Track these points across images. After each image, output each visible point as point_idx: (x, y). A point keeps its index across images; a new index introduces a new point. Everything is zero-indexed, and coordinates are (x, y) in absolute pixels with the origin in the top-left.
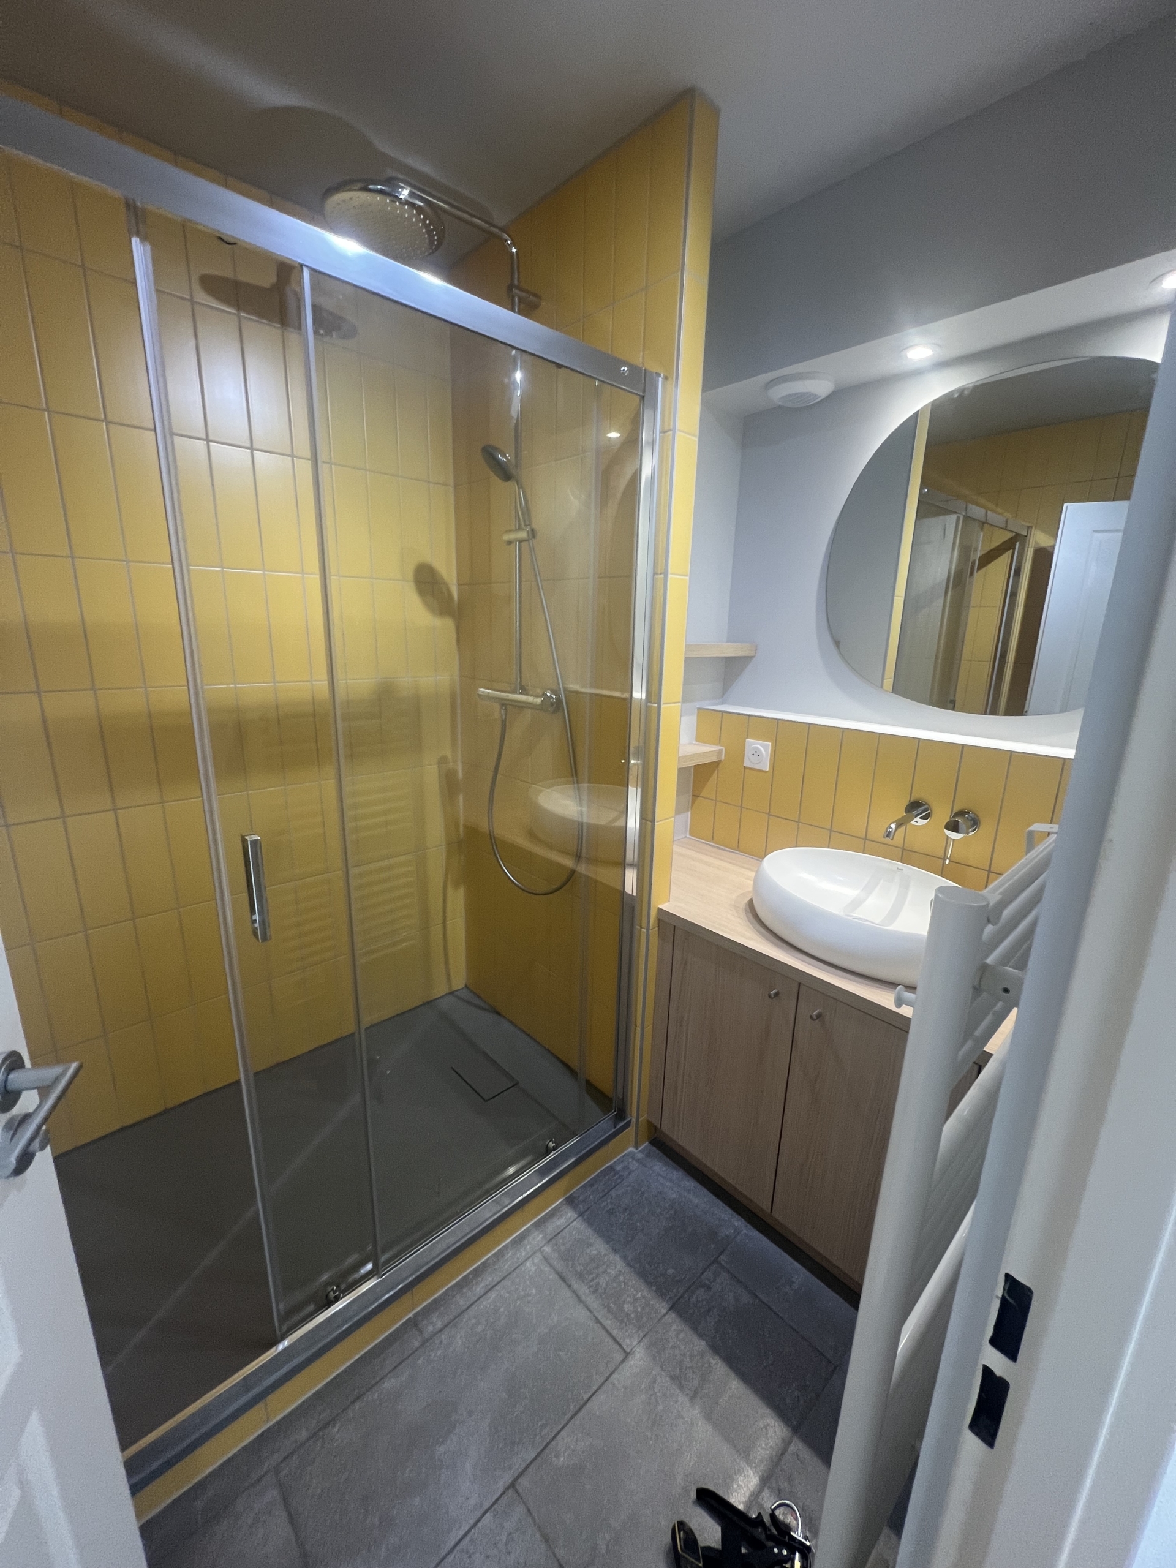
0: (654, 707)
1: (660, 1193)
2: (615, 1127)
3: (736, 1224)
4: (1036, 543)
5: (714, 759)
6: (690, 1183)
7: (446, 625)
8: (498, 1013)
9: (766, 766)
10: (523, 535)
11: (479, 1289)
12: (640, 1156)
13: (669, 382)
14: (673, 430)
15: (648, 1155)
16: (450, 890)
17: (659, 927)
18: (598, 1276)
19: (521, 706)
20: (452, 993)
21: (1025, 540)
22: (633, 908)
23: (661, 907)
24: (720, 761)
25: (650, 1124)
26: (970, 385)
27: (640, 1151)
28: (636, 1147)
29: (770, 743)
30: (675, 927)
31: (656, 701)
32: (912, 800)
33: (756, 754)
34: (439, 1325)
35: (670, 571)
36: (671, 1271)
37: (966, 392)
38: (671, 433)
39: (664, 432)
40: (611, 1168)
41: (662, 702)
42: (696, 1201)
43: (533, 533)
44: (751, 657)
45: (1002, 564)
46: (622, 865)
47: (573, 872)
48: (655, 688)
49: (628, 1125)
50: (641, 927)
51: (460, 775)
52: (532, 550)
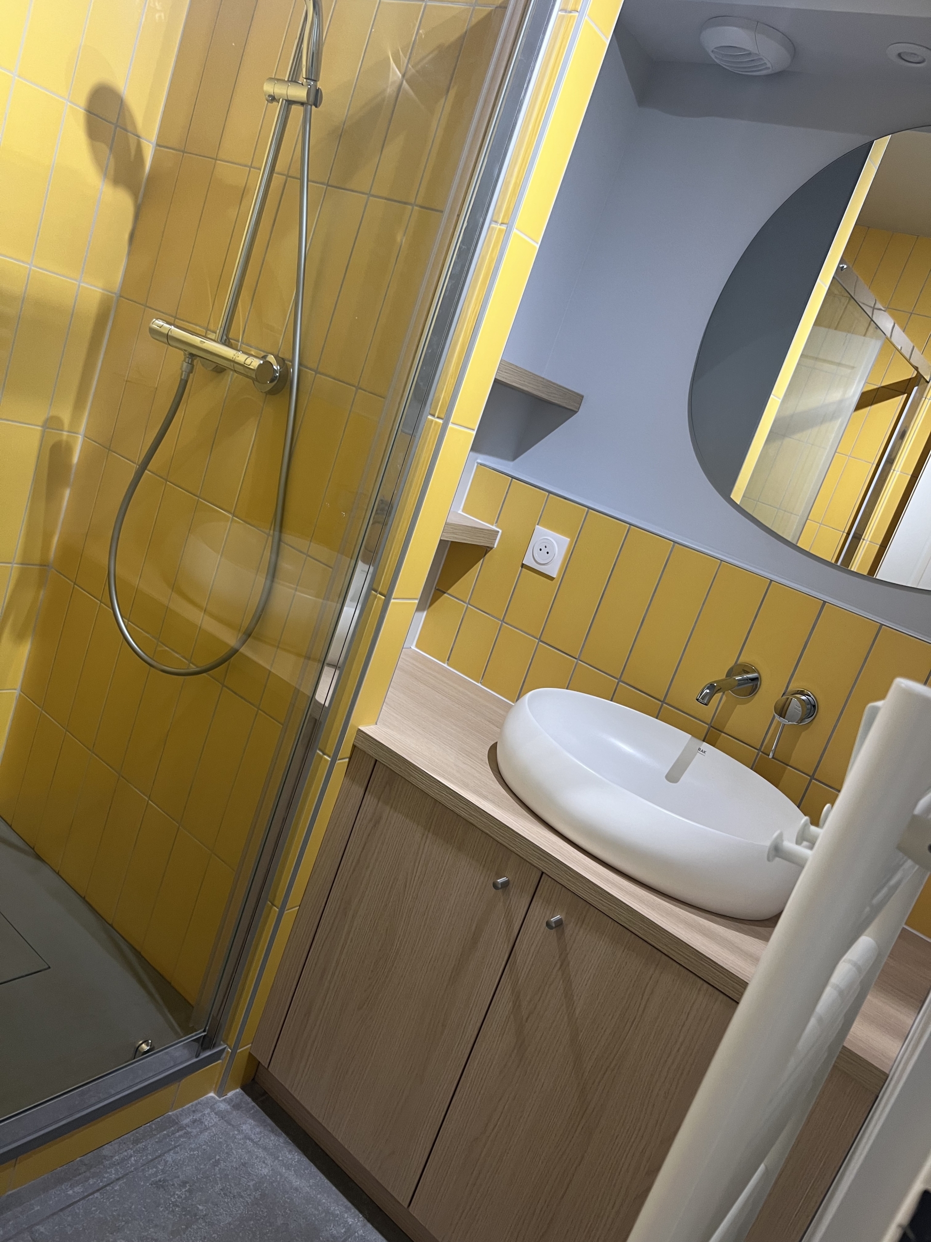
0: (437, 423)
5: (484, 542)
7: (118, 201)
9: (554, 569)
10: (297, 93)
12: (223, 1106)
15: (237, 1107)
17: (350, 758)
23: (362, 728)
24: (491, 548)
25: (252, 1059)
27: (224, 1100)
28: (220, 1093)
29: (569, 539)
30: (376, 760)
31: (443, 416)
32: (741, 660)
33: (544, 550)
35: (516, 225)
38: (577, 14)
39: (565, 10)
41: (452, 420)
43: (317, 98)
44: (574, 412)
47: (232, 653)
48: (446, 395)
50: (324, 754)
52: (307, 122)
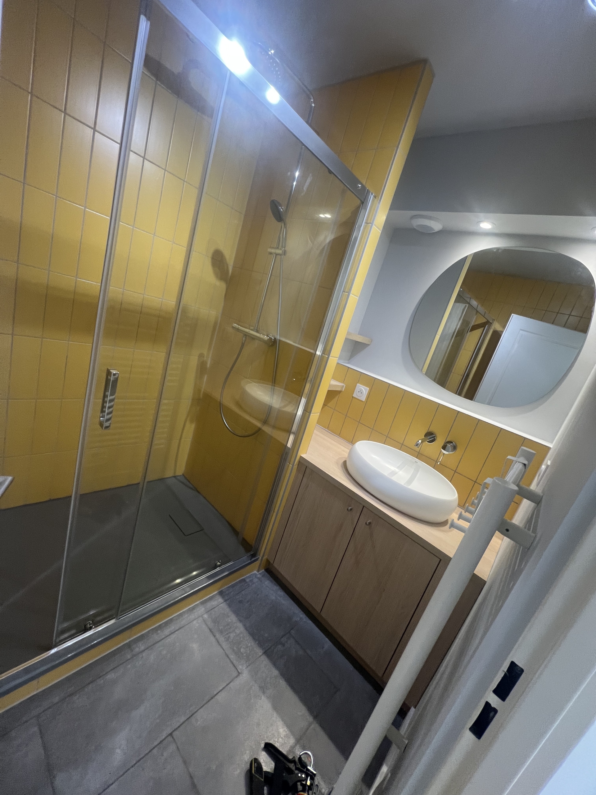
0: (326, 357)
1: (267, 595)
2: (251, 560)
3: (301, 616)
4: (495, 328)
5: (339, 389)
6: (281, 593)
7: (221, 286)
8: (199, 492)
9: (363, 398)
10: (279, 252)
11: (167, 631)
12: (259, 576)
13: (376, 200)
14: (372, 224)
15: (263, 576)
16: (188, 423)
17: (298, 465)
18: (230, 633)
19: (253, 338)
20: (175, 477)
21: (491, 325)
22: (287, 454)
23: (302, 456)
24: (342, 391)
25: (268, 561)
26: (503, 248)
27: (259, 574)
28: (258, 571)
29: (369, 389)
30: (307, 467)
31: (327, 354)
32: (429, 431)
33: (360, 392)
34: (142, 648)
35: (351, 292)
36: (266, 635)
37: (500, 251)
38: (371, 224)
39: (367, 223)
40: (244, 580)
41: (330, 356)
42: (283, 602)
43: (285, 253)
44: (369, 345)
45: (478, 332)
46: (289, 432)
47: (260, 429)
48: (328, 348)
49: (257, 560)
50: (290, 464)
51: (208, 365)
52: (282, 261)
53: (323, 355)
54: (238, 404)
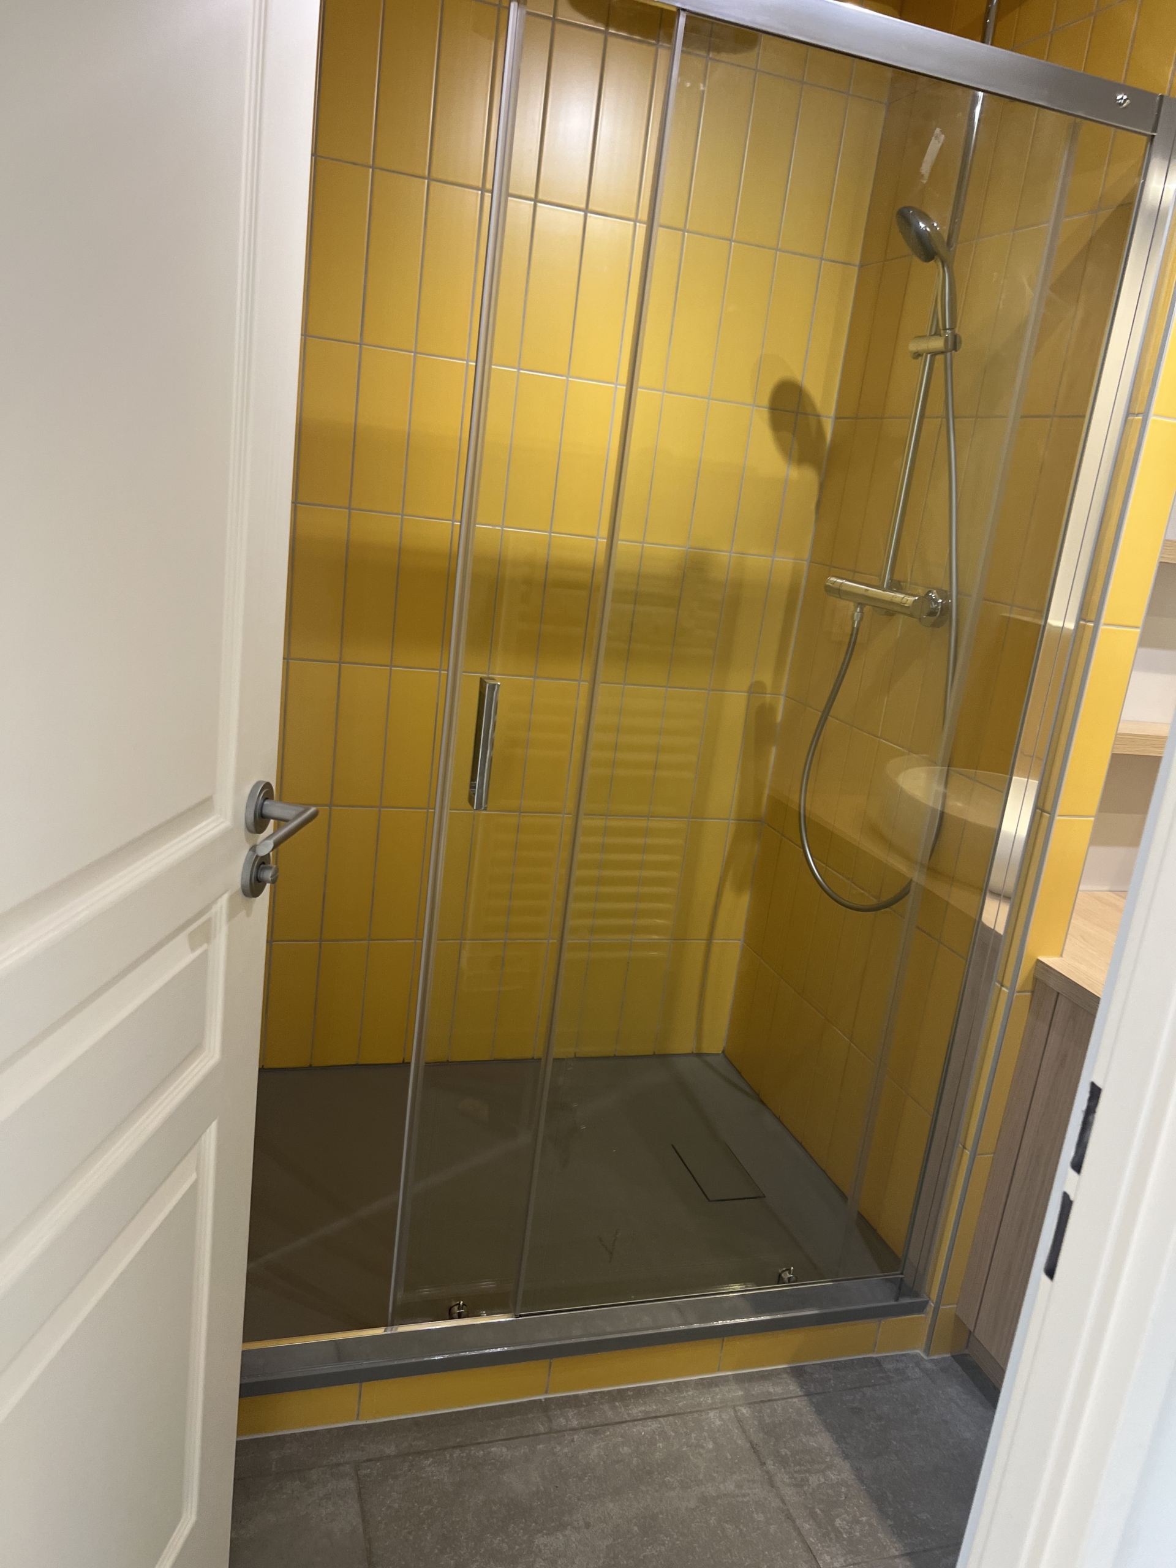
0: (1088, 626)
7: (805, 478)
8: (762, 1102)
10: (938, 344)
12: (930, 1365)
15: (944, 1370)
16: (728, 891)
17: (1030, 987)
19: (885, 609)
20: (699, 1055)
22: (990, 953)
25: (958, 1321)
27: (932, 1360)
28: (927, 1351)
30: (1058, 993)
31: (1094, 619)
35: (1153, 410)
40: (877, 1362)
41: (1103, 621)
43: (955, 343)
47: (913, 886)
48: (1096, 599)
49: (919, 1307)
50: (1002, 985)
51: (779, 718)
52: (948, 368)
53: (1081, 622)
54: (875, 832)
